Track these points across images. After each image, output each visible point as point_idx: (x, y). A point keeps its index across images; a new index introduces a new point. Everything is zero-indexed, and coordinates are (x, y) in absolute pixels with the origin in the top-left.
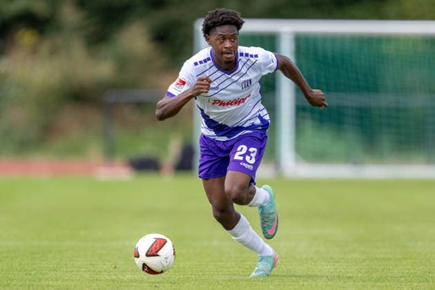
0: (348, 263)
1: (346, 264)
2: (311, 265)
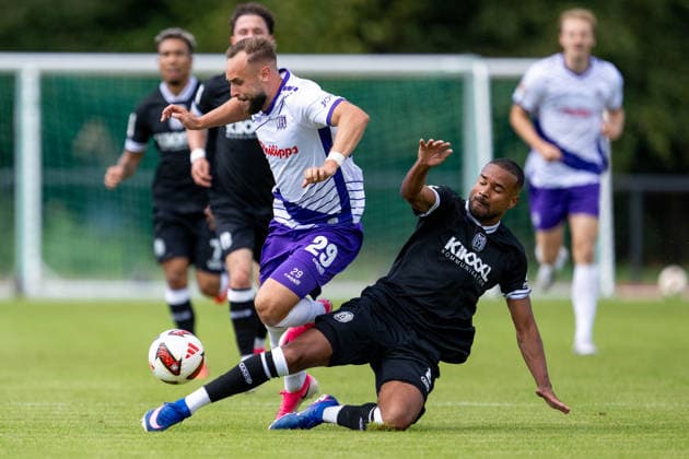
0: (134, 433)
1: (130, 436)
2: (75, 437)
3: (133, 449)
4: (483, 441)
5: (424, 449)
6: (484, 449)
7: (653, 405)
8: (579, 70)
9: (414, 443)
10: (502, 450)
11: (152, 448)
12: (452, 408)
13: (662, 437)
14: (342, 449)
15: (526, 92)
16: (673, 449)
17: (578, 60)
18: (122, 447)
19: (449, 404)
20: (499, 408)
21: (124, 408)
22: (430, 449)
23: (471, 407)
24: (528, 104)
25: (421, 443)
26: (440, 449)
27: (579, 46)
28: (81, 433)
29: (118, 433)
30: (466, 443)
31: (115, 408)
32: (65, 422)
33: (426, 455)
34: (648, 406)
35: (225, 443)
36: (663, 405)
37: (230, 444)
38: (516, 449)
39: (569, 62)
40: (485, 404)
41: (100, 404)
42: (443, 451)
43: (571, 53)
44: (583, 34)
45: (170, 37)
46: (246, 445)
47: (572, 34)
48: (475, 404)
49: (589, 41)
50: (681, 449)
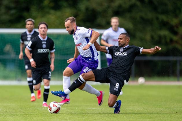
3: (18, 119)
4: (98, 117)
5: (84, 119)
6: (98, 119)
7: (137, 109)
8: (116, 31)
9: (82, 118)
10: (103, 119)
11: (22, 119)
12: (91, 110)
13: (139, 116)
14: (66, 119)
15: (104, 36)
16: (141, 119)
17: (115, 29)
18: (15, 119)
19: (90, 109)
20: (102, 110)
21: (15, 110)
22: (86, 119)
23: (95, 110)
24: (105, 39)
25: (84, 118)
26: (88, 119)
27: (115, 25)
28: (6, 115)
29: (14, 116)
30: (94, 118)
31: (14, 110)
32: (2, 113)
33: (85, 120)
34: (136, 109)
35: (39, 118)
36: (139, 109)
37: (40, 118)
38: (106, 119)
39: (114, 29)
40: (99, 109)
41: (10, 109)
42: (89, 120)
43: (114, 27)
44: (116, 22)
45: (29, 21)
46: (43, 118)
47: (114, 22)
48: (96, 109)
49: (118, 24)
50: (143, 119)
